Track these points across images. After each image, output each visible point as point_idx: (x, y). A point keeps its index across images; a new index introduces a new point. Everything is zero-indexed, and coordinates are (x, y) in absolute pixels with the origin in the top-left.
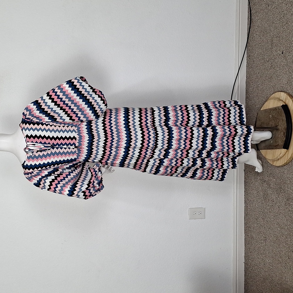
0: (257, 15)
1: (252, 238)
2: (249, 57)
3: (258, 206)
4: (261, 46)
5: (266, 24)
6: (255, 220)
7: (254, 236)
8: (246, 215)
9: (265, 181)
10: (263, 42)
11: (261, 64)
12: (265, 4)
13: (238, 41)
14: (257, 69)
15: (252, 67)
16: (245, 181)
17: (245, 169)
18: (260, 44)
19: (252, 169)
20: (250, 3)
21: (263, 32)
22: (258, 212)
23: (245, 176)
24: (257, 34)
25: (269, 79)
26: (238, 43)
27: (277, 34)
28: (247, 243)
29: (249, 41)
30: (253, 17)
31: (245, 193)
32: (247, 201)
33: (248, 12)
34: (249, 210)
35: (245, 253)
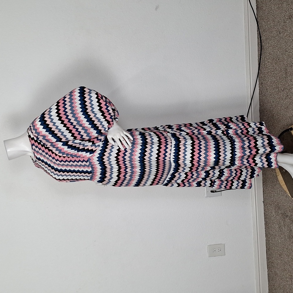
0: (268, 42)
1: (276, 274)
2: (261, 84)
3: (280, 241)
4: (274, 74)
5: (278, 52)
6: (279, 256)
7: (278, 272)
9: (287, 216)
10: (276, 70)
11: (276, 93)
12: (276, 31)
13: (249, 69)
14: (271, 98)
15: (265, 95)
16: (264, 213)
17: (264, 201)
18: (273, 73)
19: (272, 201)
20: (259, 29)
21: (276, 60)
22: (281, 247)
23: (264, 208)
24: (269, 62)
25: (285, 109)
26: (249, 70)
27: (291, 63)
28: (271, 278)
29: (261, 68)
30: (263, 44)
31: (265, 226)
32: (268, 235)
33: (258, 38)
34: (271, 244)
35: (269, 289)
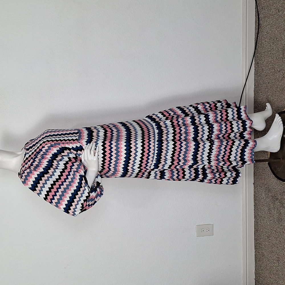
0: (266, 20)
1: (263, 255)
2: (257, 64)
3: (269, 223)
4: (271, 54)
5: (276, 31)
6: (267, 238)
7: (265, 254)
8: (256, 231)
9: (277, 199)
10: (273, 50)
11: (271, 74)
12: (275, 9)
13: (245, 48)
14: (267, 78)
15: (260, 76)
16: (254, 195)
17: (254, 182)
18: (270, 53)
19: (263, 184)
20: (257, 7)
21: (273, 40)
22: (270, 229)
23: (254, 190)
24: (266, 41)
25: (281, 91)
26: (245, 50)
28: (258, 259)
29: (257, 47)
30: (261, 22)
31: (254, 207)
32: (257, 216)
33: (256, 16)
34: (259, 226)
35: (255, 270)
